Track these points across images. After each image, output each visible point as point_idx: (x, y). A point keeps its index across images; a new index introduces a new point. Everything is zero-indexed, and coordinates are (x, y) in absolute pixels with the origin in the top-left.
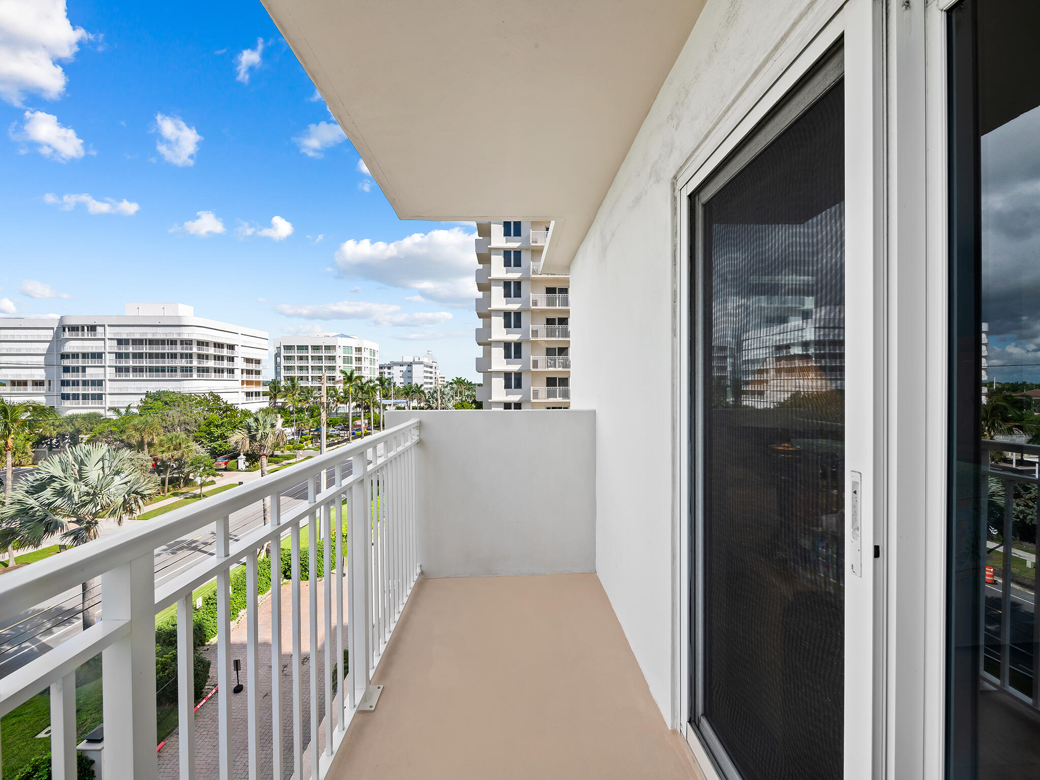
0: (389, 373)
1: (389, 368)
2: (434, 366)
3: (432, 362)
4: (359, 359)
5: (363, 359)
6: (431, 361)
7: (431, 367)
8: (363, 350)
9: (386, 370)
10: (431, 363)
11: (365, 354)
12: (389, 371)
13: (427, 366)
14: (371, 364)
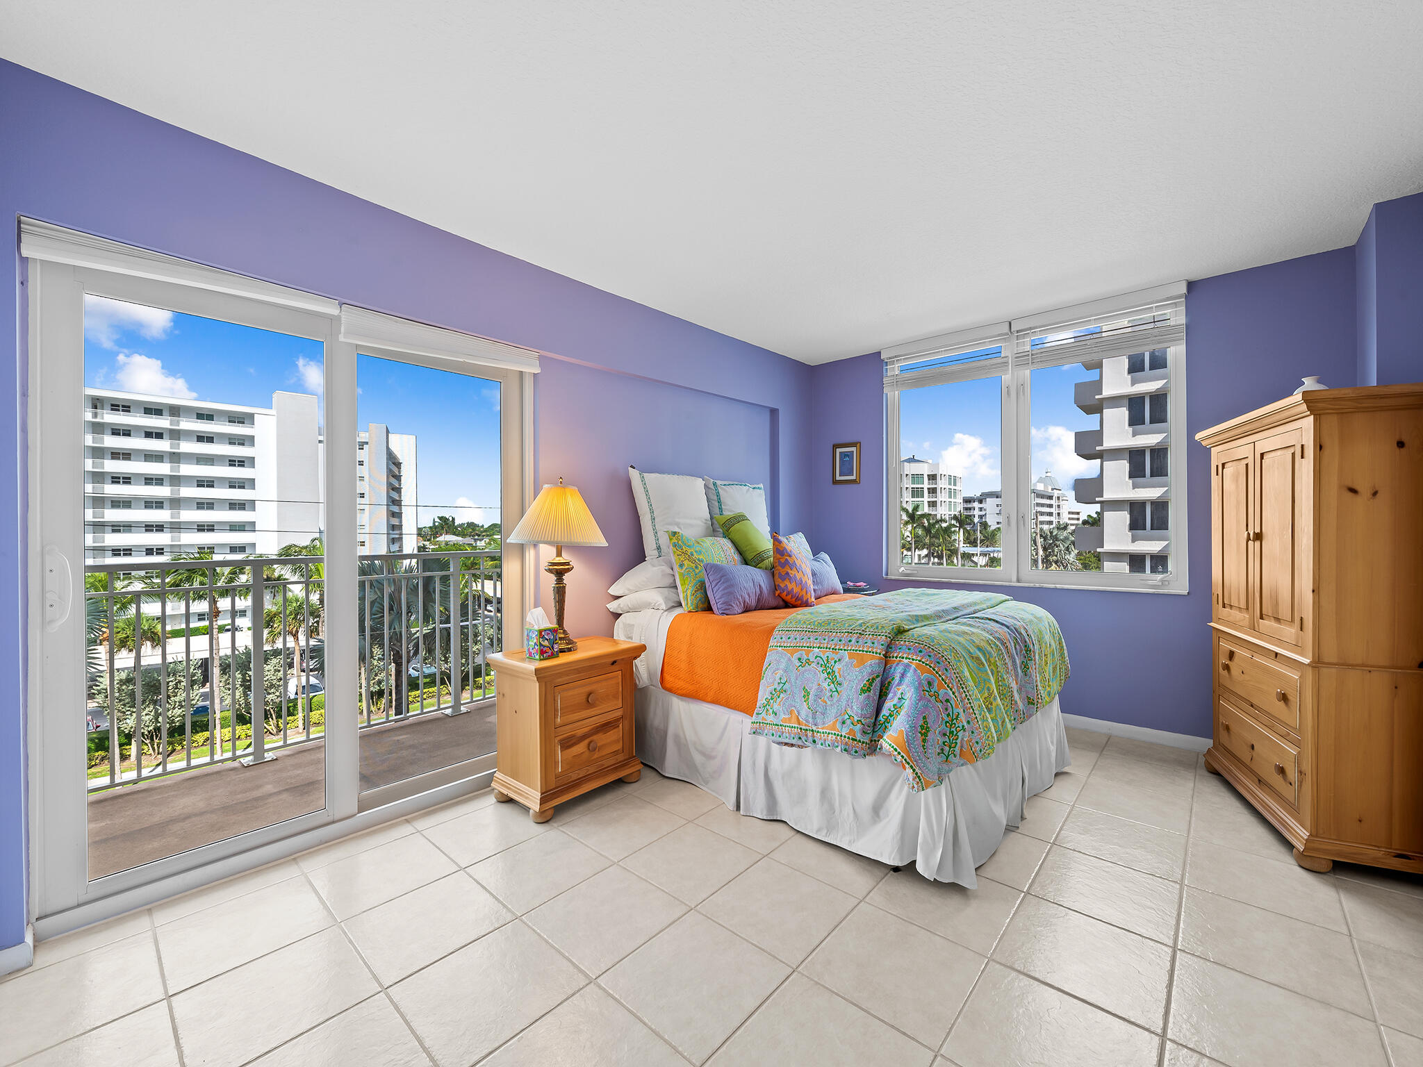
0: (981, 509)
1: (981, 502)
2: (1056, 495)
3: (1052, 489)
4: (933, 491)
5: (938, 491)
6: (1050, 488)
7: (1050, 498)
8: (938, 477)
9: (976, 505)
10: (1050, 490)
11: (942, 484)
12: (981, 506)
13: (1042, 497)
14: (950, 497)
